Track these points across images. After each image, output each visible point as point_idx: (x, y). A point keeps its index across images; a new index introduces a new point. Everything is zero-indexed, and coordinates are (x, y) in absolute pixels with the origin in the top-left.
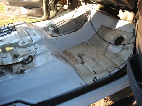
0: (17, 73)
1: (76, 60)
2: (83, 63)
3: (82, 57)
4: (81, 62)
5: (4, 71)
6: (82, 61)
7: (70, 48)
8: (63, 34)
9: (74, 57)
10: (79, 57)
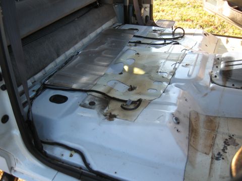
0: (105, 115)
1: (212, 146)
2: (217, 159)
3: (228, 147)
4: (216, 154)
5: (96, 103)
6: (219, 154)
7: (227, 118)
8: (233, 85)
9: (214, 139)
10: (225, 142)
